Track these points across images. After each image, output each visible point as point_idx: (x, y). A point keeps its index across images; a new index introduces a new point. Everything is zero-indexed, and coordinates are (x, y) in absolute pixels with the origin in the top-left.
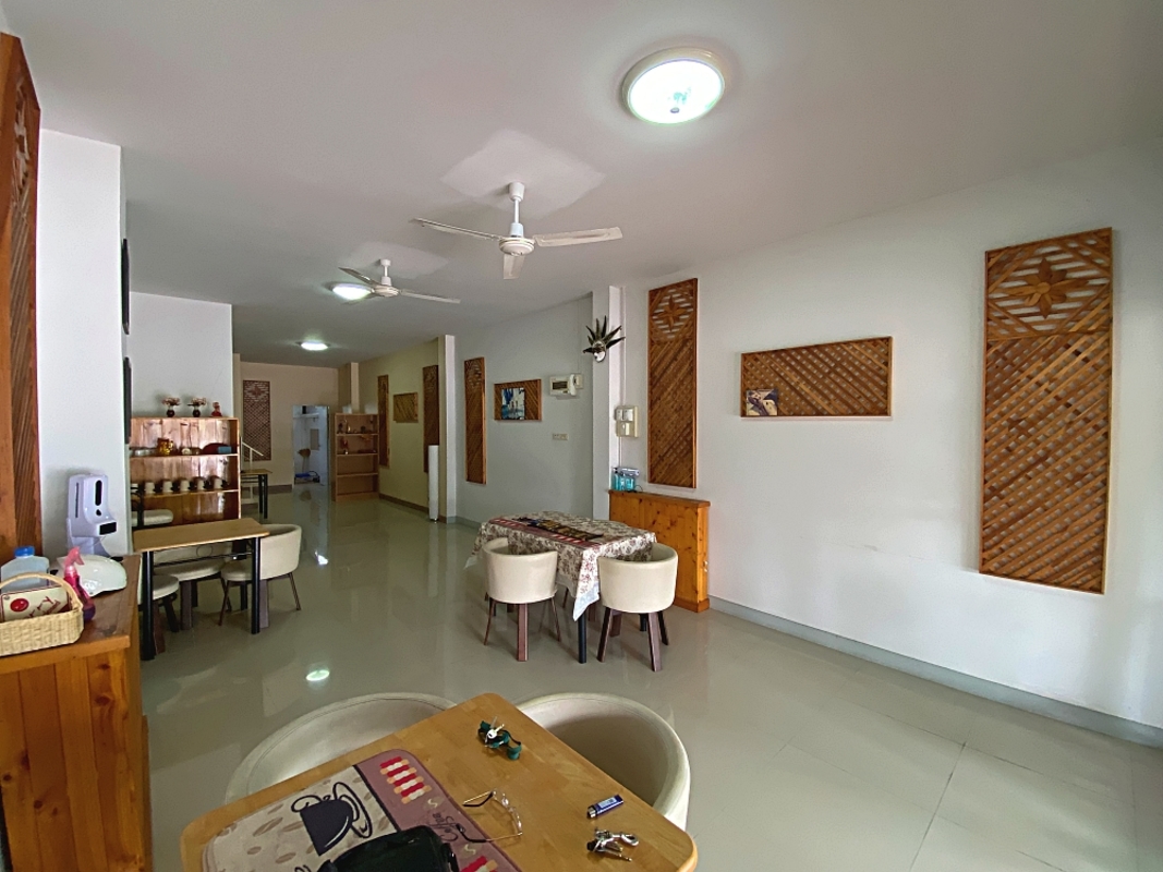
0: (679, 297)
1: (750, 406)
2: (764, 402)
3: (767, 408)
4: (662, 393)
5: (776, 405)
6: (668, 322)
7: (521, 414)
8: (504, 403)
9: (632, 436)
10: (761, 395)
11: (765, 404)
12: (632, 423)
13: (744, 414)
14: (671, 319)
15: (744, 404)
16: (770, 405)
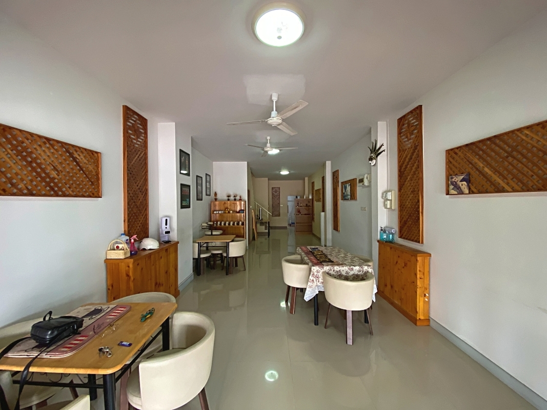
0: (413, 120)
1: (452, 187)
2: (460, 184)
3: (462, 188)
4: (405, 181)
5: (468, 186)
6: (407, 137)
7: (349, 197)
8: (344, 192)
9: (391, 208)
10: (458, 179)
11: (461, 185)
12: (391, 200)
13: (448, 193)
14: (408, 134)
15: (448, 186)
16: (464, 186)
